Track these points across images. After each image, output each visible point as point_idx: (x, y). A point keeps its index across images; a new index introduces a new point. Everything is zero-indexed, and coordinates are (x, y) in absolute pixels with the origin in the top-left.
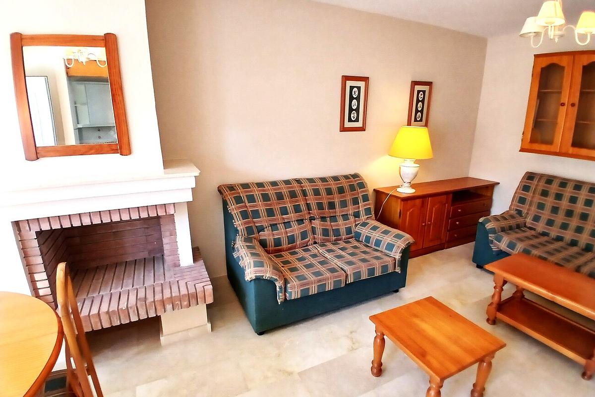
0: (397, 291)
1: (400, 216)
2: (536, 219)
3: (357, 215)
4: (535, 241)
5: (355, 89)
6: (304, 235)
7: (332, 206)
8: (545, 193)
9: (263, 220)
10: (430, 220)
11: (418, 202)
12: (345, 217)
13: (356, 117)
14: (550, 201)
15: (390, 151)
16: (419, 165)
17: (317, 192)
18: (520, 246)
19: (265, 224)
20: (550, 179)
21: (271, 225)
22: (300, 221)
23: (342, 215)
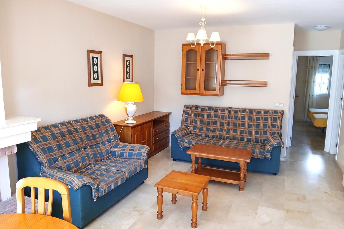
0: (143, 182)
1: (132, 139)
2: (195, 128)
3: (109, 141)
5: (95, 59)
6: (83, 159)
7: (94, 137)
8: (196, 115)
9: (56, 153)
12: (103, 143)
13: (97, 77)
14: (199, 118)
15: (118, 97)
16: (136, 106)
17: (84, 129)
19: (58, 156)
20: (197, 107)
21: (62, 156)
22: (78, 150)
23: (101, 143)
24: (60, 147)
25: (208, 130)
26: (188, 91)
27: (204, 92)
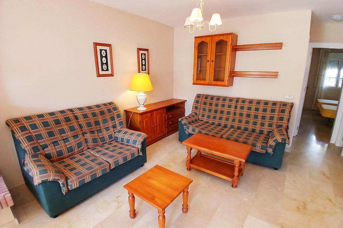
0: (143, 165)
1: (140, 123)
2: (203, 116)
3: (114, 127)
4: (203, 127)
5: (103, 51)
6: (79, 145)
7: (97, 123)
8: (205, 103)
9: (46, 140)
10: (157, 123)
11: (149, 114)
12: (107, 129)
13: (106, 68)
14: (207, 107)
15: (130, 88)
16: (146, 95)
17: (85, 116)
18: (197, 130)
19: (47, 143)
20: (206, 97)
21: (53, 143)
22: (75, 137)
23: (105, 128)
24: (51, 134)
25: (215, 118)
26: (199, 82)
27: (213, 83)
